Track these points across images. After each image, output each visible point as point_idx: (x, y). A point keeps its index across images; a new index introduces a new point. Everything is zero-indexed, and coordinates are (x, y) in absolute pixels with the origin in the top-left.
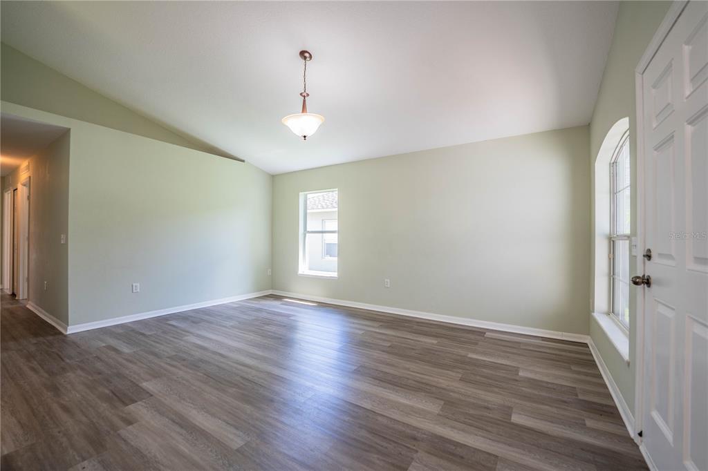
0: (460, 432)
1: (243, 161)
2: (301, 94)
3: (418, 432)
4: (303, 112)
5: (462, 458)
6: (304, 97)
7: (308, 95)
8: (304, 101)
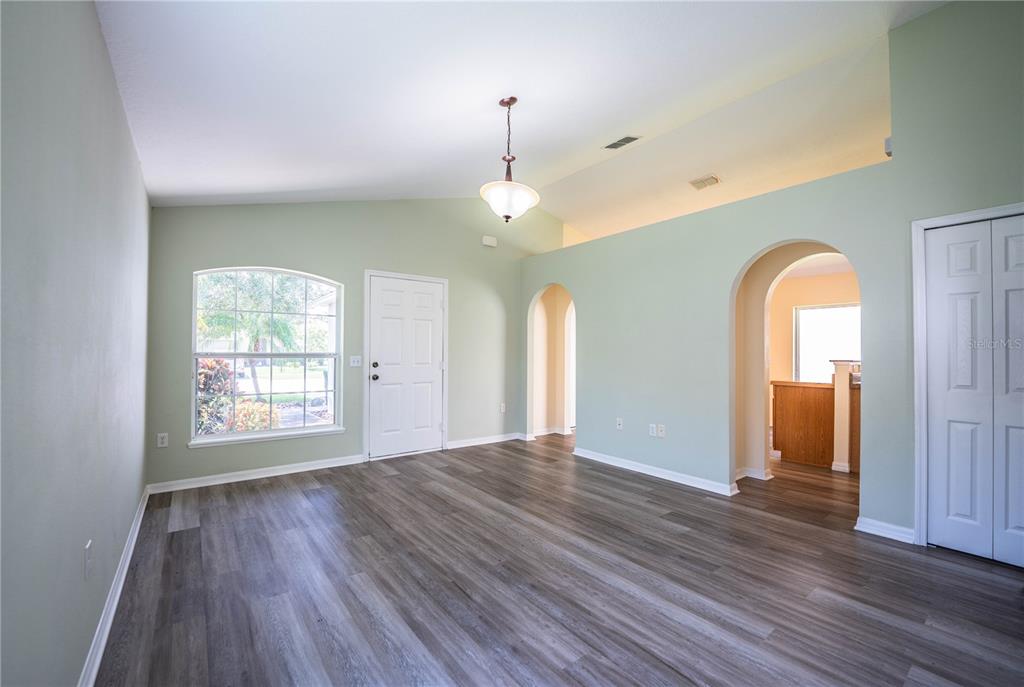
2: (504, 158)
6: (509, 161)
7: (514, 158)
8: (509, 168)
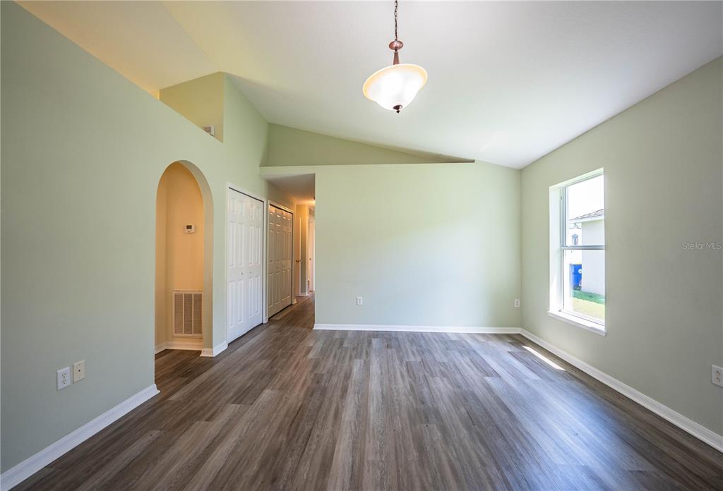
1: (473, 161)
2: (390, 45)
6: (396, 48)
7: (401, 44)
8: (396, 55)
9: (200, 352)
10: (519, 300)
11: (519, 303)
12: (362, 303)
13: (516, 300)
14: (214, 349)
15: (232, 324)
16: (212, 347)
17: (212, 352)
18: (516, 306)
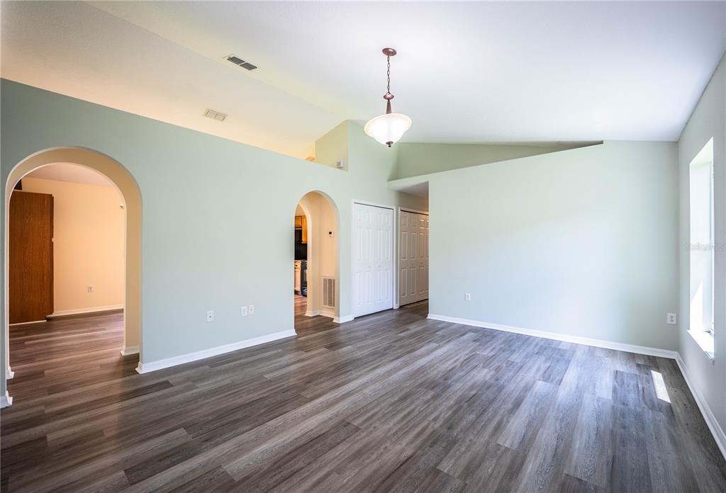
0: (183, 473)
1: (601, 142)
2: (385, 97)
3: (211, 445)
4: (387, 113)
5: (160, 461)
6: (389, 99)
7: (393, 97)
8: (389, 104)
9: (333, 319)
10: (674, 315)
11: (675, 319)
12: (470, 300)
13: (669, 315)
14: (341, 318)
15: (359, 304)
16: (339, 317)
17: (339, 320)
18: (669, 322)
